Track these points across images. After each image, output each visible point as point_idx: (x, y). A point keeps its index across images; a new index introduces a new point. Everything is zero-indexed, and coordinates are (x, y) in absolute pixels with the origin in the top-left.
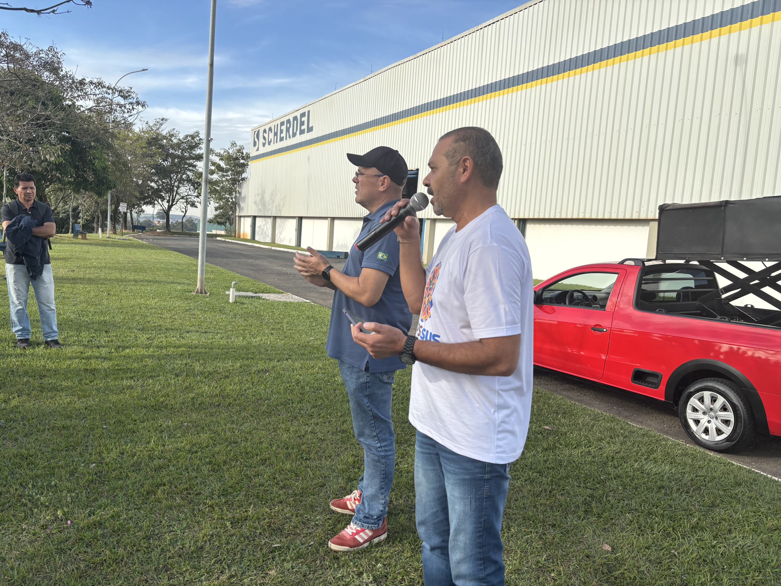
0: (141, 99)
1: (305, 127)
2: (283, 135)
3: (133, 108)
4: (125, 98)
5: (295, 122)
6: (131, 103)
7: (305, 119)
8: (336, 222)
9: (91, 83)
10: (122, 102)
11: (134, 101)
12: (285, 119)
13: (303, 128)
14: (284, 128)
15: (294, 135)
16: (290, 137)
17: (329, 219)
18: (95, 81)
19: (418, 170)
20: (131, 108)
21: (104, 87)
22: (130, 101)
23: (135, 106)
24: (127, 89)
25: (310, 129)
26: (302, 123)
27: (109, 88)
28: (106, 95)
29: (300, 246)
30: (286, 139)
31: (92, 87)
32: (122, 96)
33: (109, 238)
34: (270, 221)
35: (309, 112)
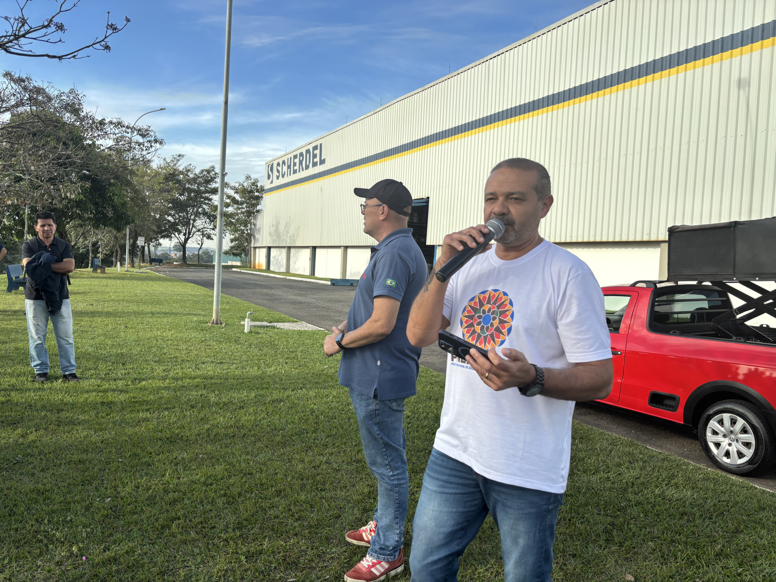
0: (159, 137)
1: (317, 160)
2: (297, 167)
3: (151, 146)
4: (143, 136)
5: (308, 155)
6: (149, 141)
7: (317, 152)
8: (349, 251)
9: (111, 123)
10: (141, 140)
11: (153, 139)
12: (298, 153)
13: (315, 160)
14: (297, 161)
15: (307, 167)
16: (303, 170)
17: (342, 248)
18: (115, 121)
19: (428, 198)
20: (149, 145)
21: (124, 126)
22: (148, 139)
23: (153, 144)
24: (145, 127)
25: (322, 162)
26: (315, 156)
27: (128, 127)
28: (125, 134)
29: (314, 274)
30: (299, 171)
31: (112, 127)
32: (140, 135)
33: (127, 271)
34: (284, 251)
35: (321, 145)
